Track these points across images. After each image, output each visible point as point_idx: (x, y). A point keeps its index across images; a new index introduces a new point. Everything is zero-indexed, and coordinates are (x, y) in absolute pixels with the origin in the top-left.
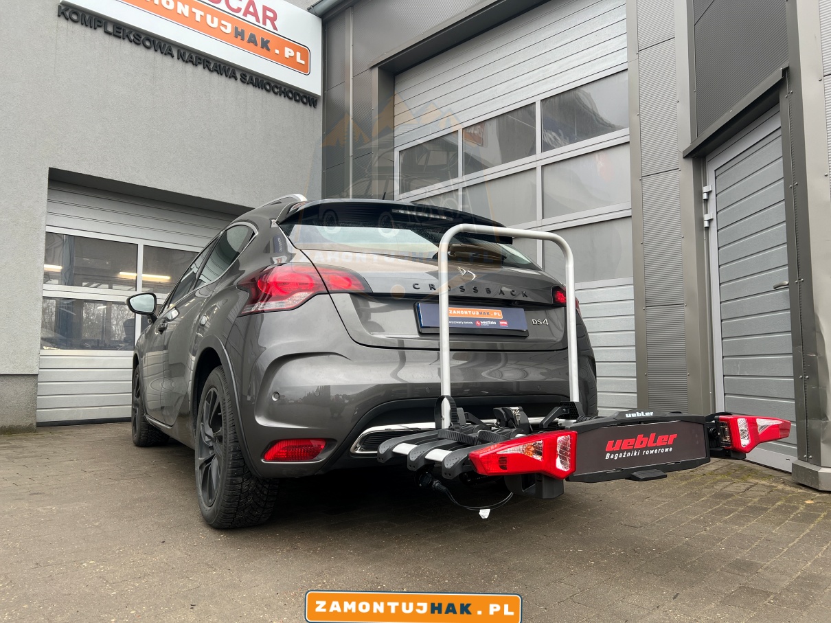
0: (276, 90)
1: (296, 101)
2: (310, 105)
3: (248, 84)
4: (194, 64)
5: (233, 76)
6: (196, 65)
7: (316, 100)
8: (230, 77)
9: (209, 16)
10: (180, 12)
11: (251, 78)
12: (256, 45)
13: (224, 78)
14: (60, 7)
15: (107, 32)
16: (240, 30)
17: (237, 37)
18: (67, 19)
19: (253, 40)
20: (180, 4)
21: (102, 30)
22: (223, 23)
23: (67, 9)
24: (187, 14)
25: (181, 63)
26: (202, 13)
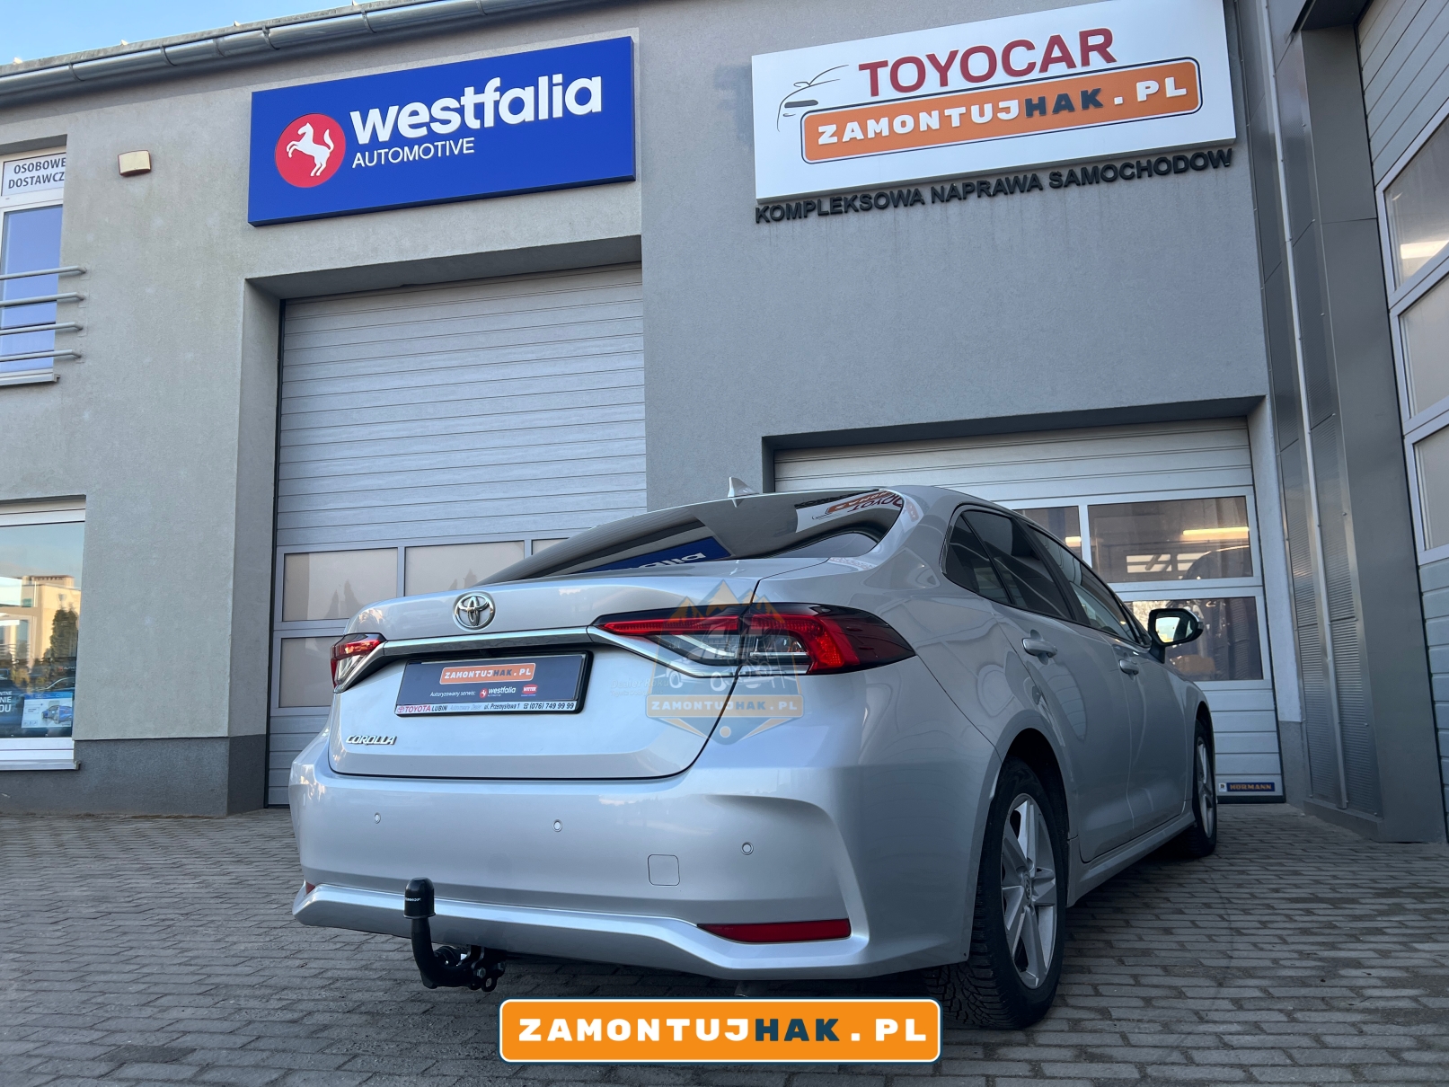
0: (1128, 172)
1: (1179, 172)
2: (1215, 167)
3: (1066, 186)
4: (960, 199)
5: (1036, 186)
6: (965, 198)
7: (1230, 151)
8: (1028, 191)
9: (975, 109)
10: (923, 128)
11: (1072, 174)
12: (1070, 108)
13: (1018, 196)
14: (758, 210)
15: (822, 214)
16: (1035, 101)
17: (1030, 114)
18: (768, 221)
19: (1064, 104)
20: (923, 116)
21: (814, 215)
22: (1002, 105)
23: (767, 208)
24: (935, 124)
25: (938, 207)
26: (963, 110)
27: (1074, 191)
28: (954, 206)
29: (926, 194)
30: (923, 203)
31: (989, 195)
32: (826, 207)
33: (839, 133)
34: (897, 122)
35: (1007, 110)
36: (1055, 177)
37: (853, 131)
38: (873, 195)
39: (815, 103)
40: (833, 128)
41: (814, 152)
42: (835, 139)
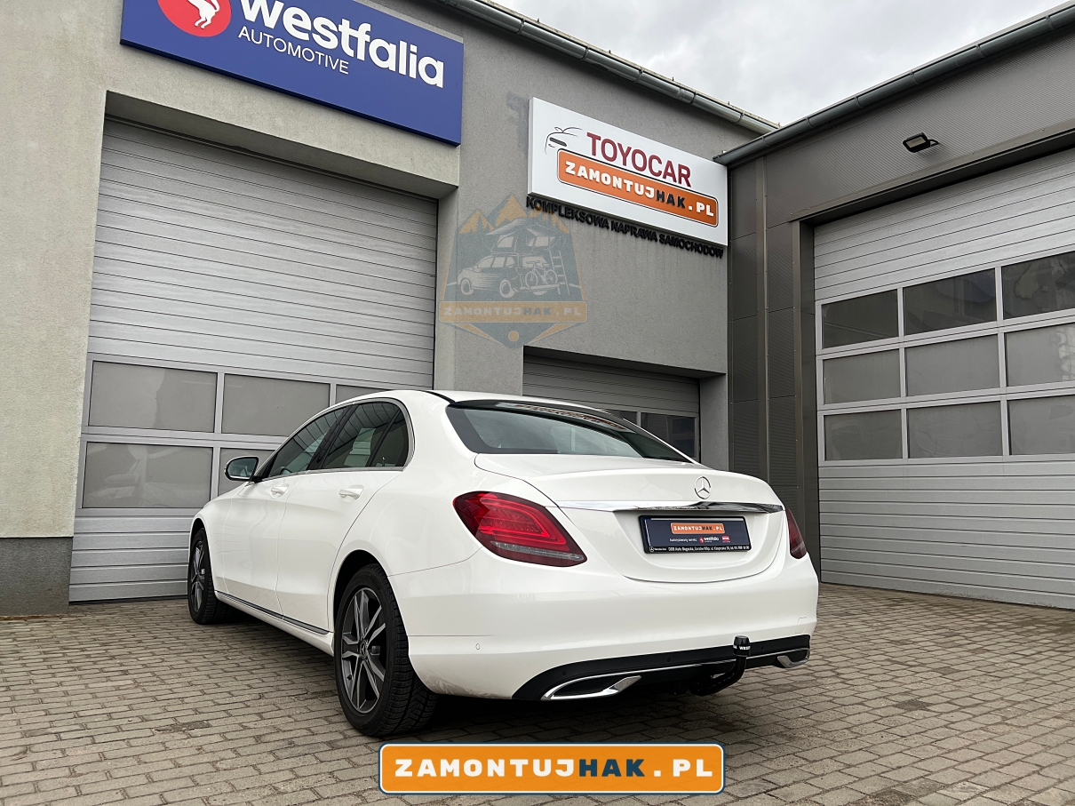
0: (688, 246)
1: (705, 254)
2: (717, 256)
3: (665, 243)
4: (623, 232)
5: (653, 239)
6: (626, 233)
7: (722, 251)
8: (651, 240)
9: (637, 185)
10: (615, 186)
11: (668, 237)
12: (674, 204)
13: (646, 241)
14: (528, 198)
15: (560, 215)
16: (661, 193)
17: (658, 200)
18: (533, 208)
19: (671, 200)
20: (615, 178)
21: (557, 213)
22: (648, 188)
23: (533, 199)
24: (620, 187)
25: (613, 234)
26: (632, 183)
27: (668, 248)
28: (621, 234)
29: (610, 225)
30: (608, 228)
31: (636, 236)
32: (563, 212)
33: (576, 169)
34: (604, 175)
35: (649, 192)
36: (662, 236)
37: (582, 171)
38: (587, 214)
39: (565, 145)
40: (572, 165)
41: (564, 177)
42: (573, 173)
